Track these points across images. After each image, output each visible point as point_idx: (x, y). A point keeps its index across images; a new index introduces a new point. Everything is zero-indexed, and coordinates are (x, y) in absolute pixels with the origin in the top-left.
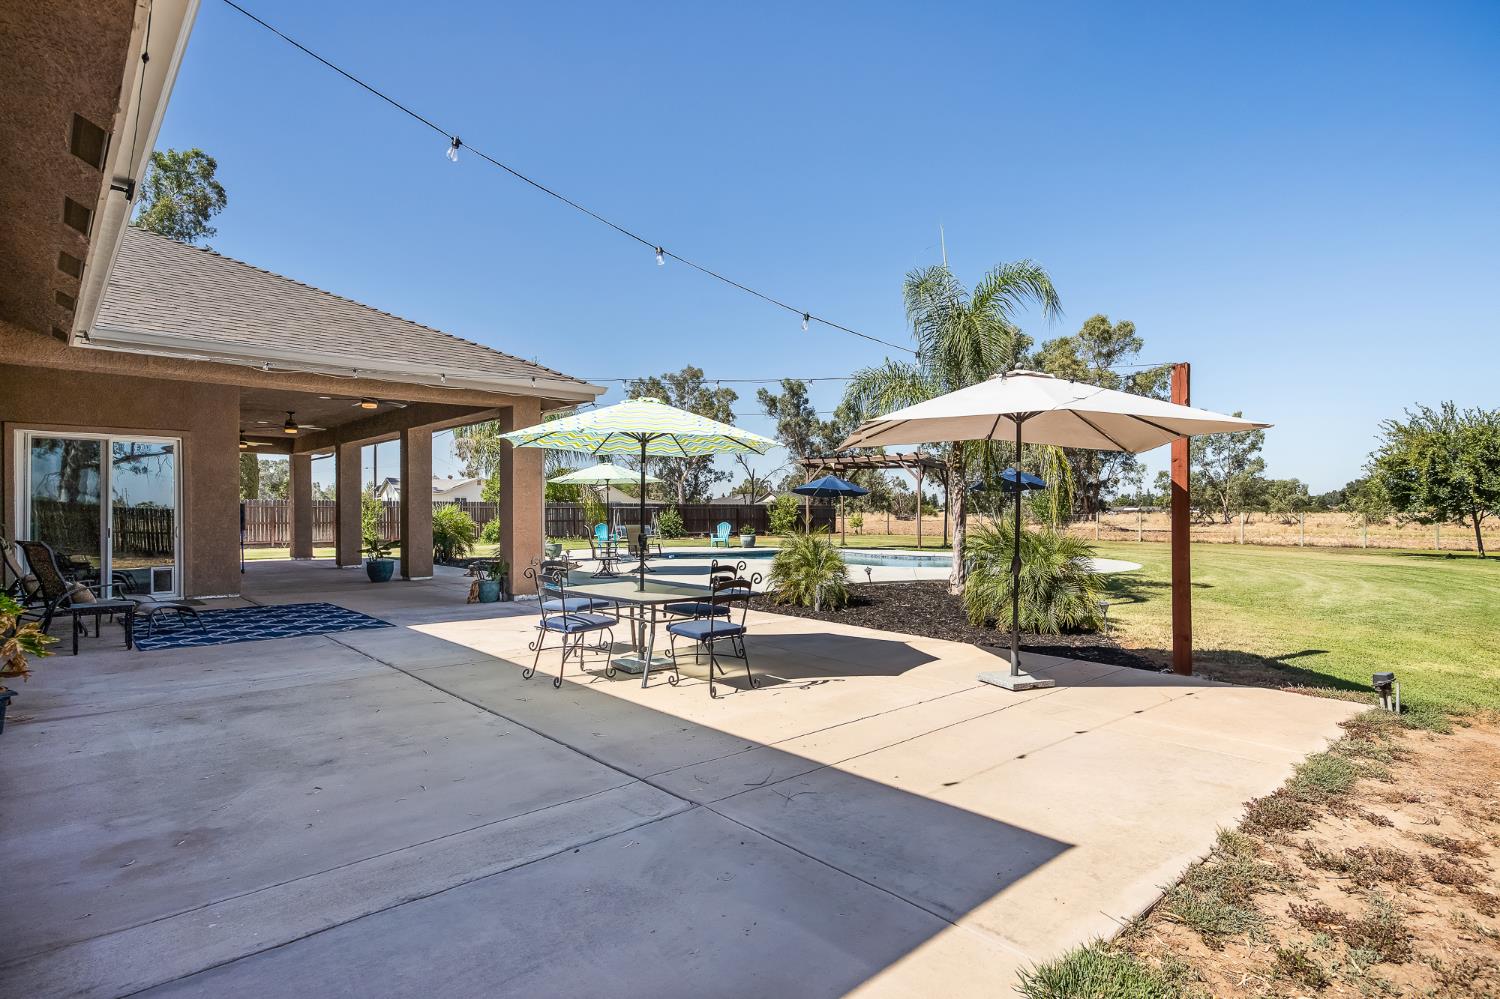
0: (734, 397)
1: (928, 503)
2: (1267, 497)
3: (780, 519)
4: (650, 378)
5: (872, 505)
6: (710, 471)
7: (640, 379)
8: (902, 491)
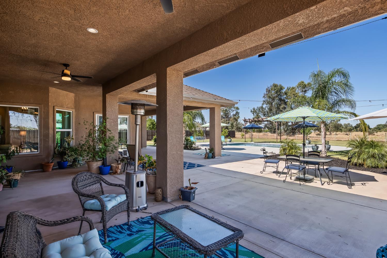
2: (341, 128)
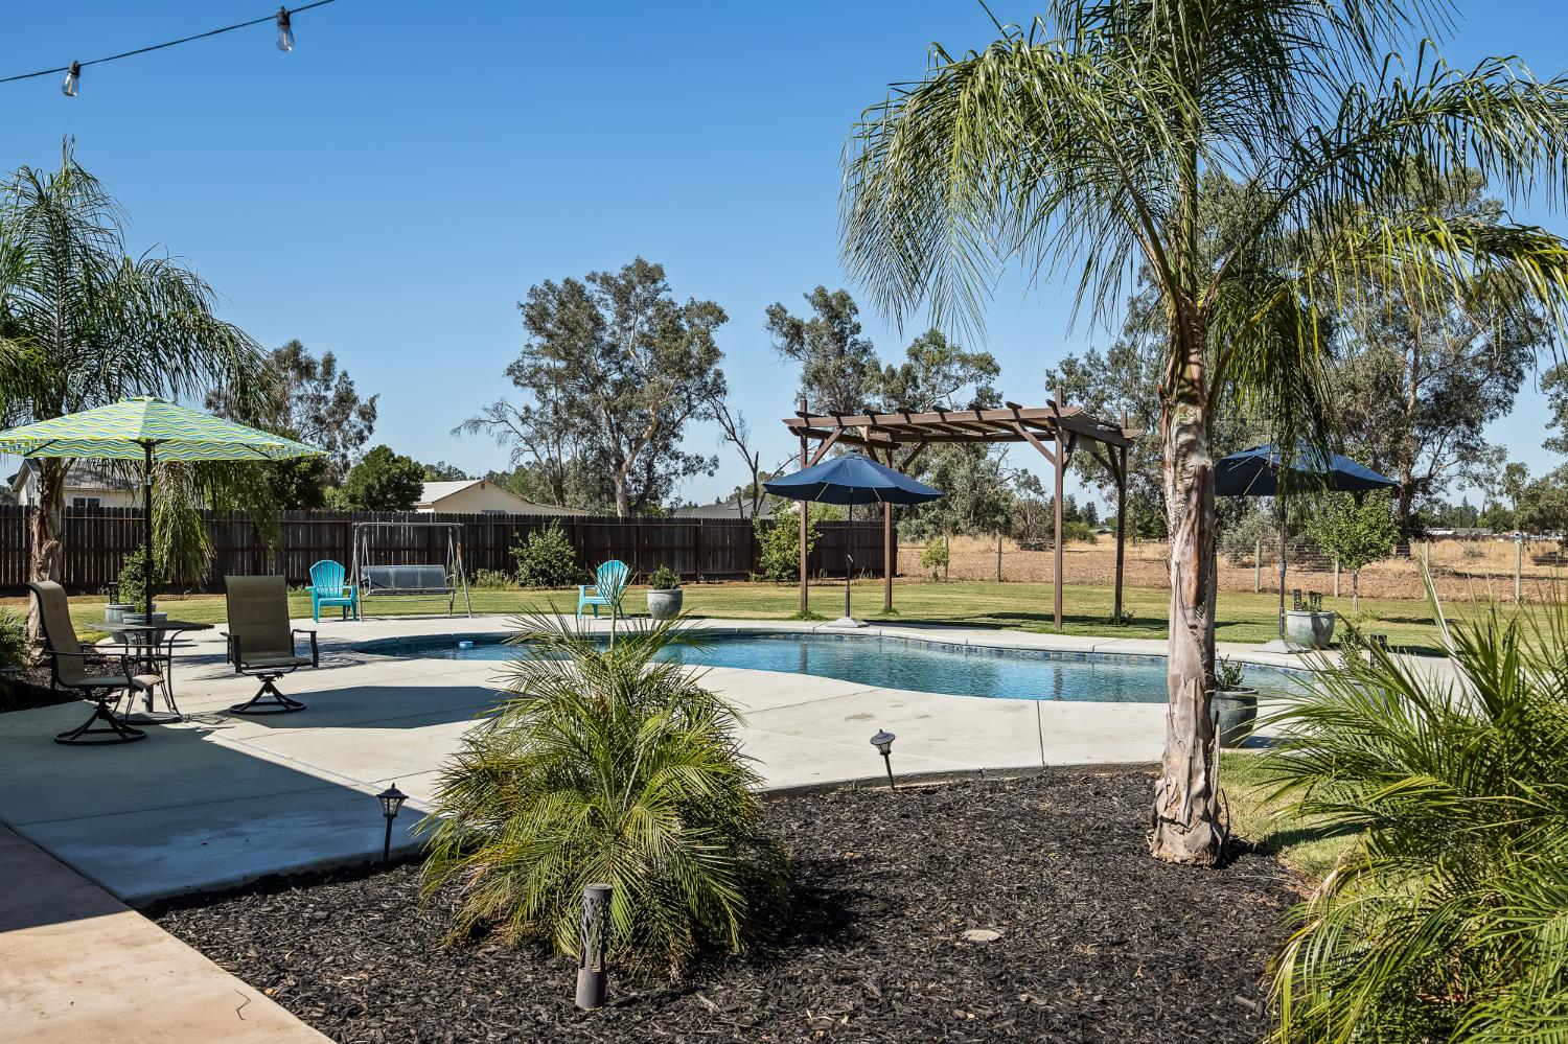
0: (721, 317)
1: (1079, 519)
3: (780, 549)
4: (567, 281)
5: (976, 522)
6: (676, 456)
7: (547, 283)
8: (1033, 495)
